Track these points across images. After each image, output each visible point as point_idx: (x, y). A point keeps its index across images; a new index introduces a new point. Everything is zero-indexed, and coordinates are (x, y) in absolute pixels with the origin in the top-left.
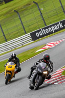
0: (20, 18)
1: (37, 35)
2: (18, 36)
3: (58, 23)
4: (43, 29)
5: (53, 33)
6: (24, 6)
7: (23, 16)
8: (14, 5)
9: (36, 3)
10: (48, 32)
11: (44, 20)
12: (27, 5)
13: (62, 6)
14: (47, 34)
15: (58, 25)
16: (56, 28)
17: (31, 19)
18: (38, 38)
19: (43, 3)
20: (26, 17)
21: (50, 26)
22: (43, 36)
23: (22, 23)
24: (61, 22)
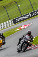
0: (6, 11)
1: (17, 20)
2: (5, 21)
3: (29, 14)
4: (20, 17)
5: (26, 19)
6: (9, 4)
7: (8, 9)
8: (3, 3)
9: (16, 2)
10: (22, 19)
11: (20, 12)
12: (11, 3)
13: (31, 4)
14: (22, 20)
15: (29, 15)
16: (28, 16)
17: (13, 11)
18: (17, 22)
19: (20, 2)
20: (10, 10)
21: (24, 16)
22: (20, 21)
23: (7, 14)
24: (30, 13)
